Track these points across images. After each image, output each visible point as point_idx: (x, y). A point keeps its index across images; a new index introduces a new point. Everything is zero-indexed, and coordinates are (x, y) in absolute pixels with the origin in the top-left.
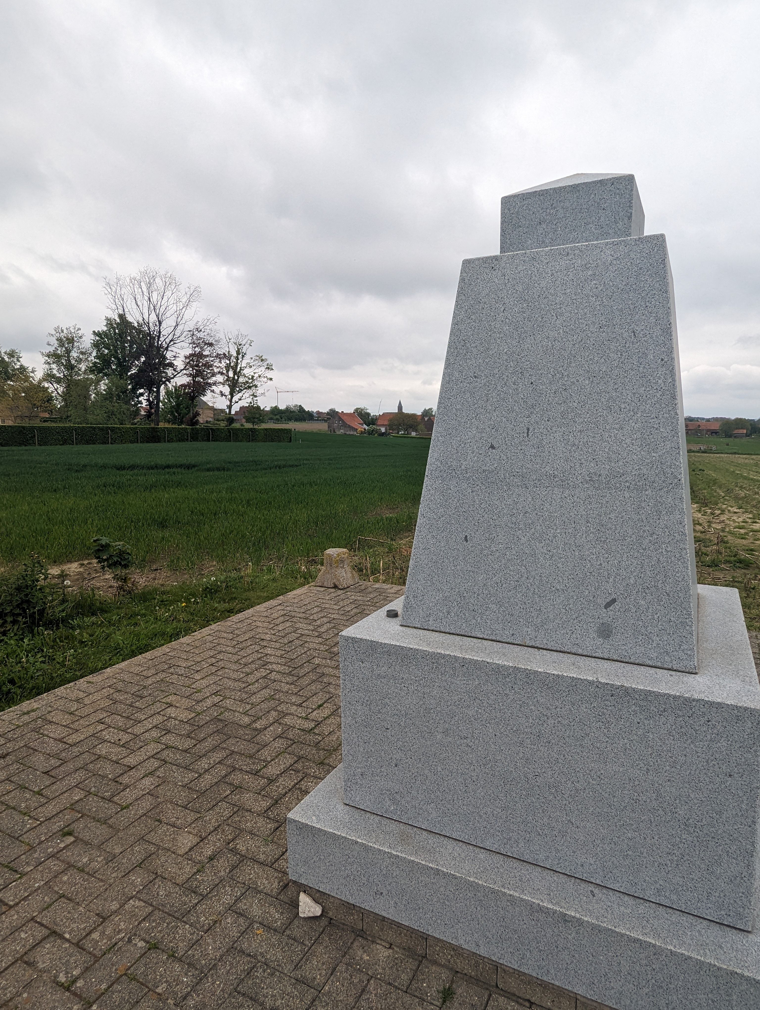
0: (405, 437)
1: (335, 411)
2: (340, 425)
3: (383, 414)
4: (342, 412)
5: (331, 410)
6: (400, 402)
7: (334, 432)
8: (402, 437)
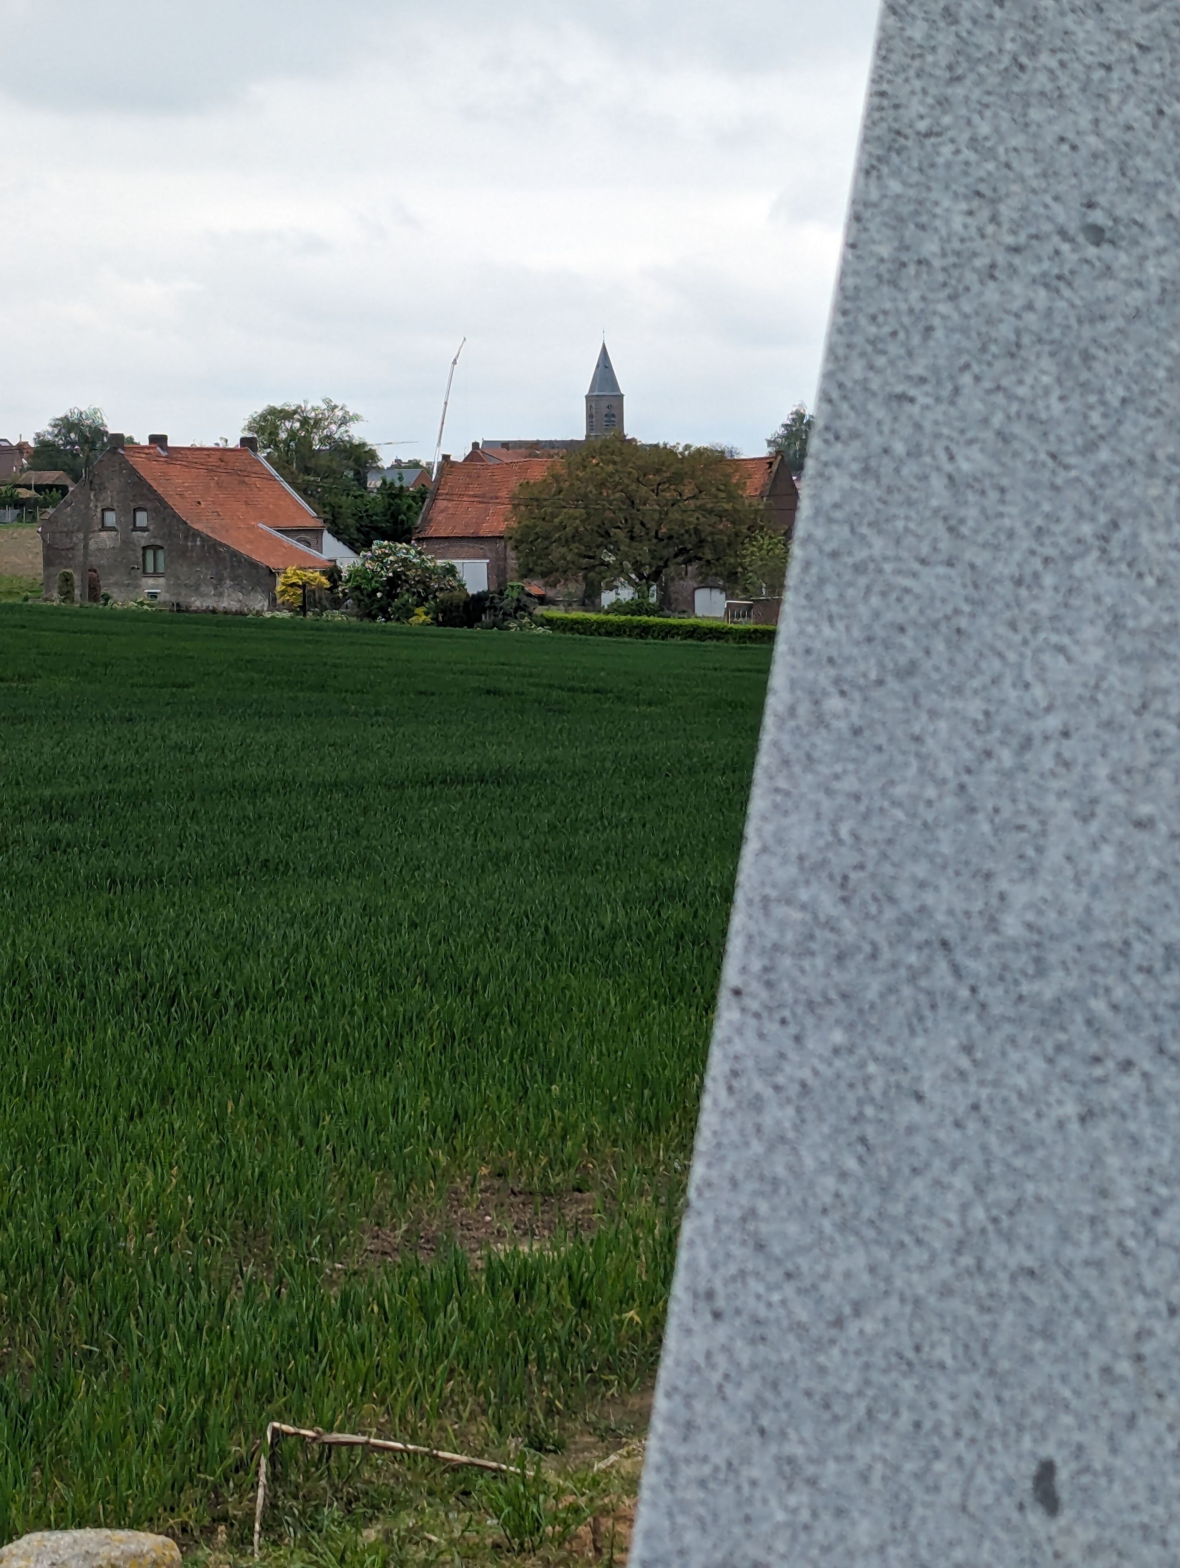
0: (645, 631)
1: (98, 432)
2: (142, 539)
3: (477, 453)
4: (158, 440)
5: (67, 425)
6: (604, 364)
7: (93, 592)
8: (617, 630)
